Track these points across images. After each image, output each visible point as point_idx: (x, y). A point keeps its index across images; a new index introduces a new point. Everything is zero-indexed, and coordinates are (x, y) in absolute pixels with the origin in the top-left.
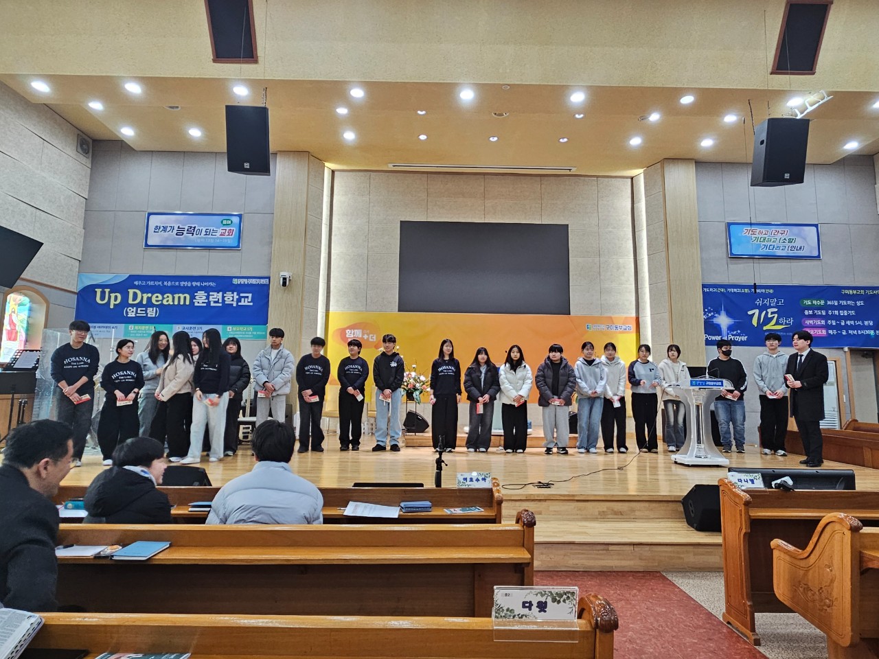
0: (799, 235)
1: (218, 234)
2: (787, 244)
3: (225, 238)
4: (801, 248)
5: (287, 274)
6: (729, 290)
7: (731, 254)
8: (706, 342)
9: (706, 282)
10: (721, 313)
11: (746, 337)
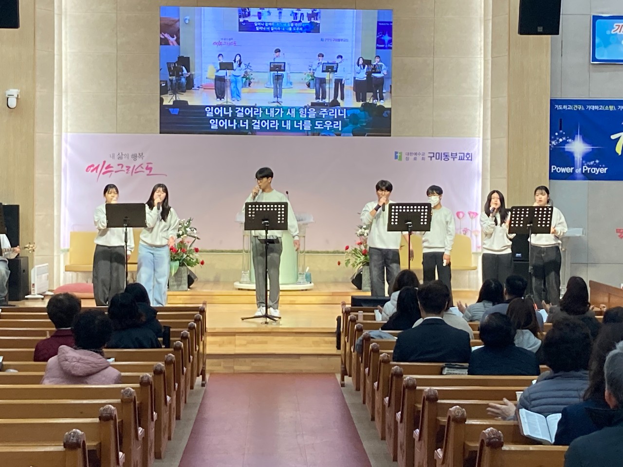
5: (14, 92)
6: (589, 107)
7: (594, 59)
8: (553, 176)
9: (558, 97)
10: (576, 138)
11: (606, 169)
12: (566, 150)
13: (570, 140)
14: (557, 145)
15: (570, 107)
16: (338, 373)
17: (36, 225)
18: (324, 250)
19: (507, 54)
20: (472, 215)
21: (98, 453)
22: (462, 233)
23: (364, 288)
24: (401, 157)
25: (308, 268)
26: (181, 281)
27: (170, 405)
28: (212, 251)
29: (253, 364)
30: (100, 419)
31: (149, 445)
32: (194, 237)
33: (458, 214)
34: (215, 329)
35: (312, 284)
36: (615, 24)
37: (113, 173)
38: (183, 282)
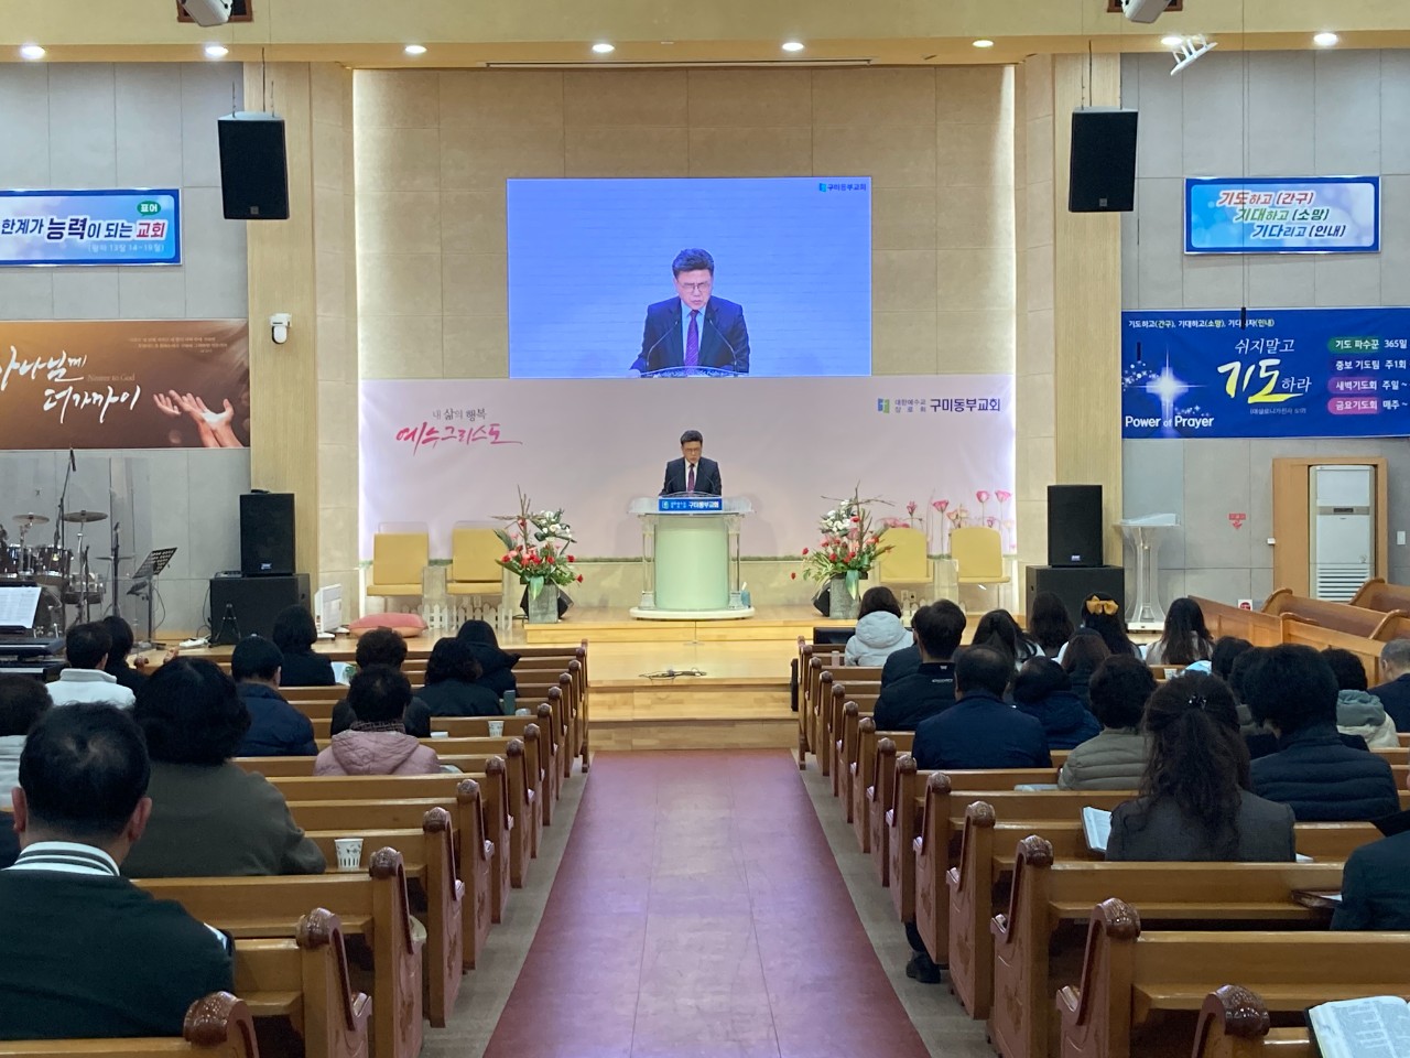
0: (1336, 203)
1: (133, 235)
2: (1310, 223)
3: (148, 242)
4: (1337, 230)
5: (283, 318)
6: (1184, 323)
7: (1190, 248)
8: (1129, 433)
9: (1134, 309)
10: (1163, 373)
11: (1211, 420)
12: (1148, 391)
13: (1154, 376)
14: (1133, 384)
15: (1153, 324)
16: (795, 748)
17: (321, 524)
18: (769, 556)
19: (1052, 242)
20: (1001, 496)
21: (422, 881)
22: (986, 523)
23: (833, 614)
24: (888, 406)
25: (745, 584)
26: (547, 608)
27: (534, 803)
28: (595, 561)
29: (662, 736)
30: (425, 829)
31: (502, 866)
32: (568, 539)
33: (979, 495)
34: (601, 682)
35: (752, 609)
36: (1222, 192)
37: (439, 441)
38: (551, 609)
